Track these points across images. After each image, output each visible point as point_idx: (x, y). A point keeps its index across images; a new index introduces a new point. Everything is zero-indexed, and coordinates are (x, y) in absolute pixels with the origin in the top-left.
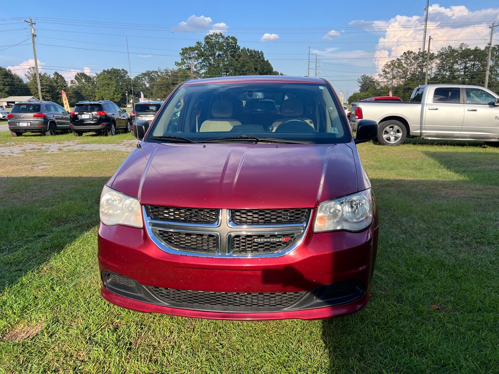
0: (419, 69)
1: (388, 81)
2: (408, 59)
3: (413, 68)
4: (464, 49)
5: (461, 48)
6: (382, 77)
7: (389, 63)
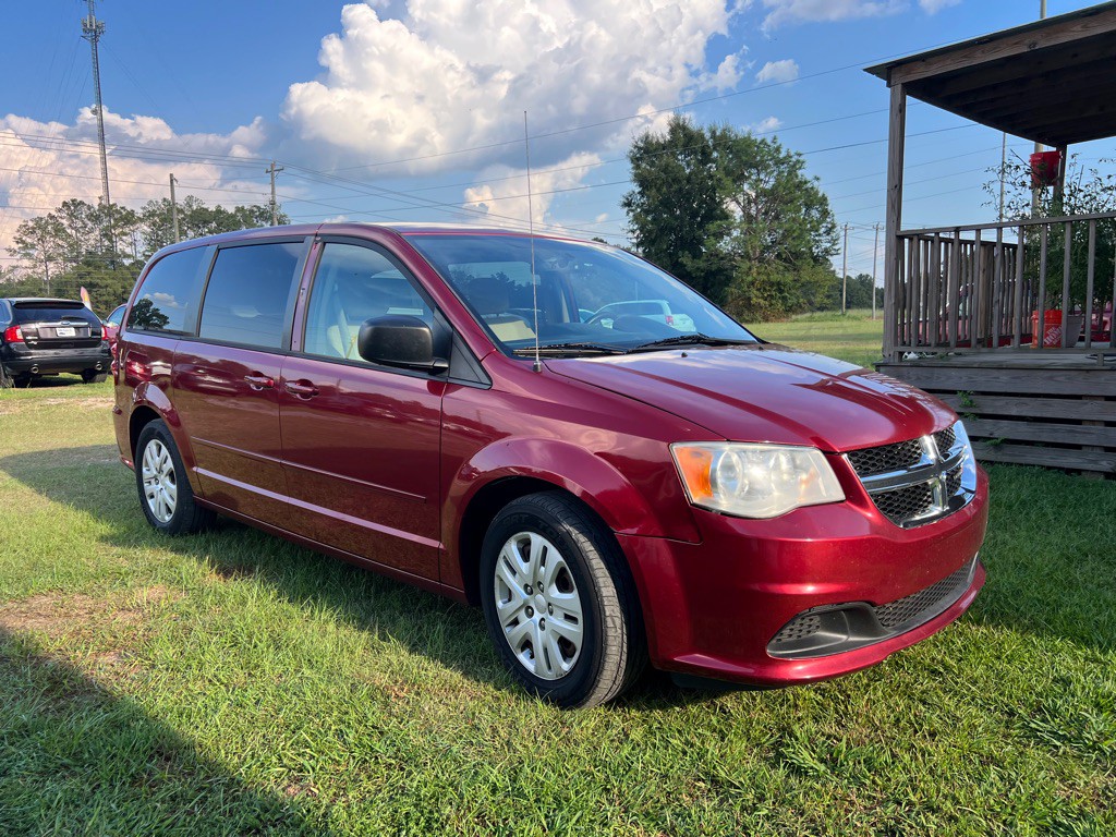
0: (107, 243)
1: (35, 266)
2: (76, 218)
3: (92, 240)
4: (195, 207)
5: (190, 206)
6: (18, 256)
7: (31, 224)
